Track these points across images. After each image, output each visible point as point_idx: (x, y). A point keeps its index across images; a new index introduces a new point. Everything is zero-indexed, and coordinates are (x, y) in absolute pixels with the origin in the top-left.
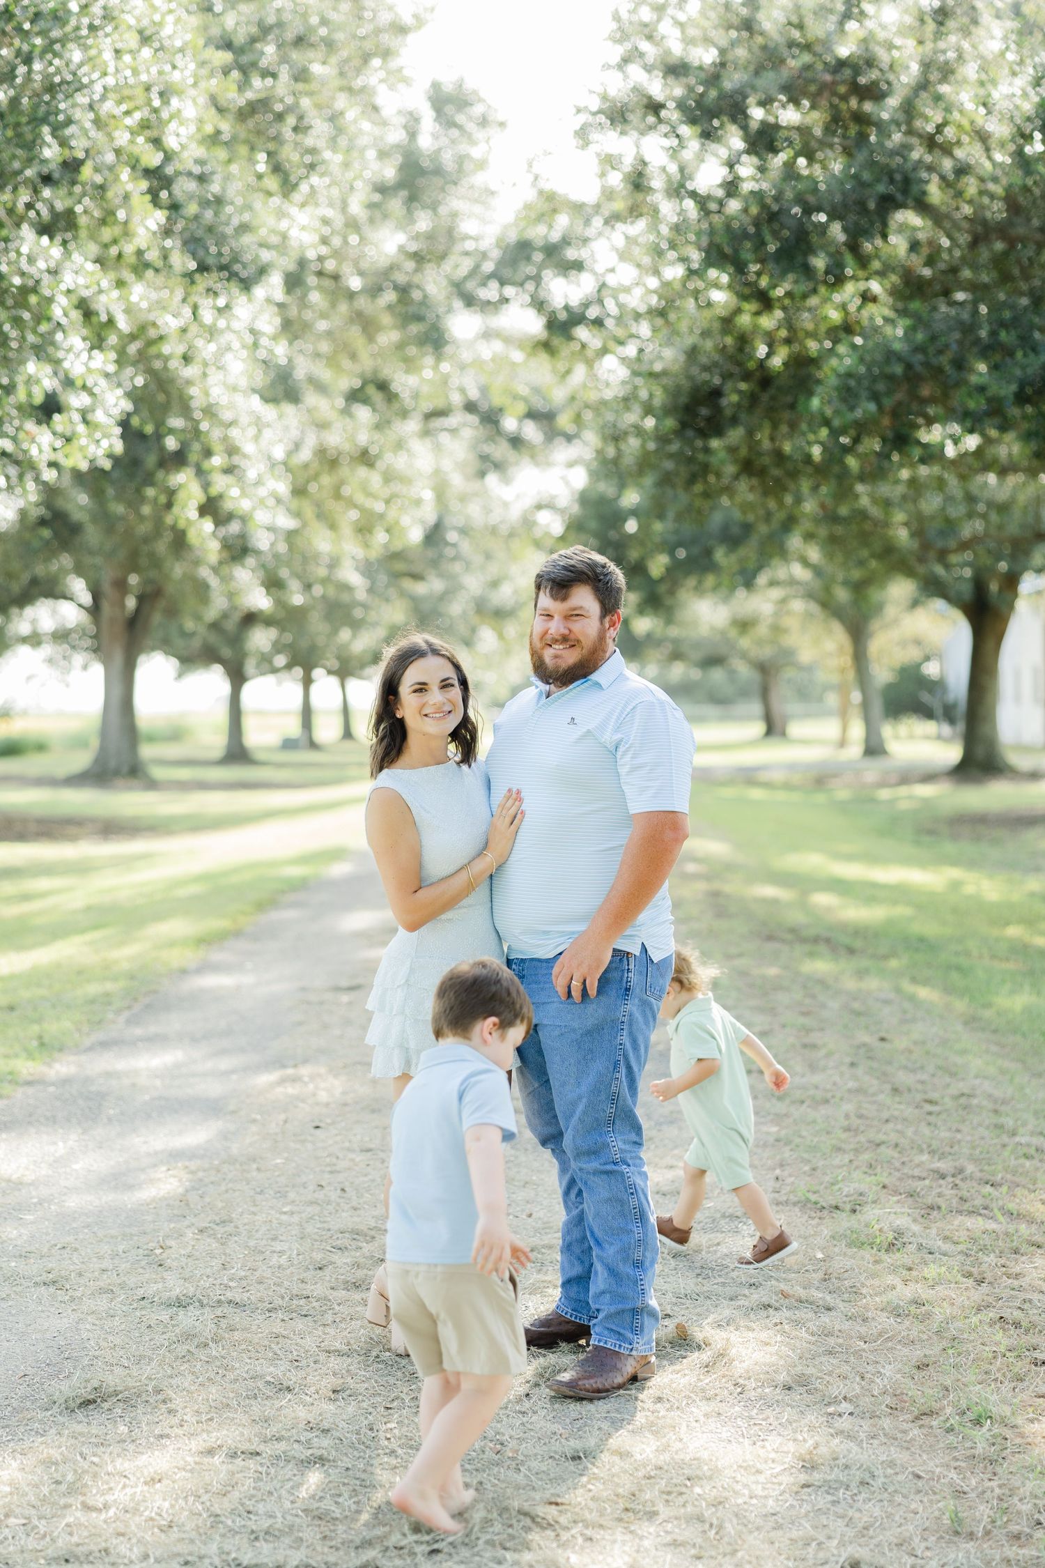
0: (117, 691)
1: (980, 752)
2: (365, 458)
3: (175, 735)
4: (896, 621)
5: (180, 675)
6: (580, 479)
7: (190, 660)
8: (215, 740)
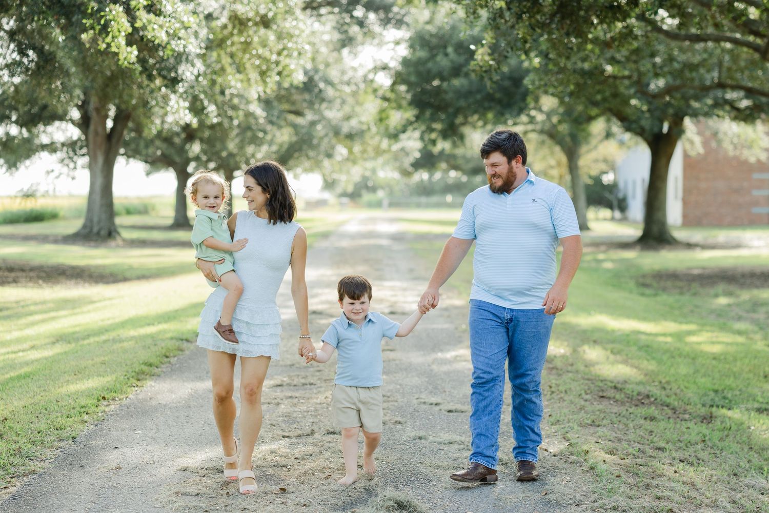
0: (99, 181)
1: (655, 229)
2: (265, 22)
3: (144, 210)
4: (596, 147)
5: (148, 174)
6: (403, 51)
7: (156, 163)
8: (168, 214)
